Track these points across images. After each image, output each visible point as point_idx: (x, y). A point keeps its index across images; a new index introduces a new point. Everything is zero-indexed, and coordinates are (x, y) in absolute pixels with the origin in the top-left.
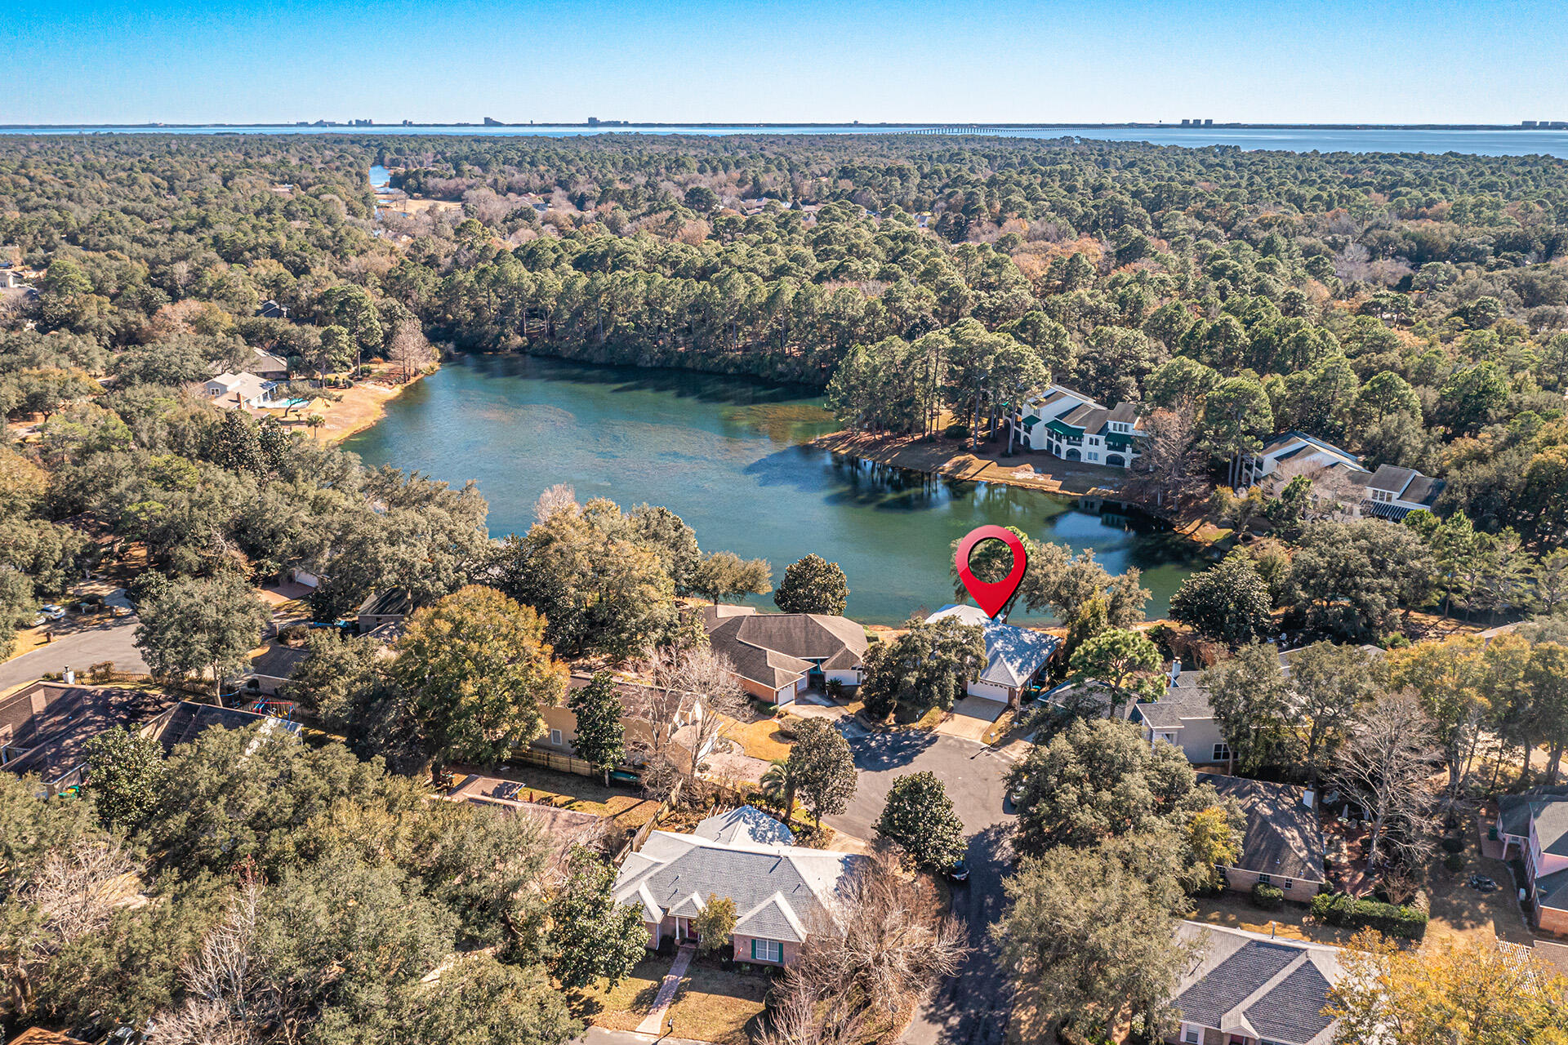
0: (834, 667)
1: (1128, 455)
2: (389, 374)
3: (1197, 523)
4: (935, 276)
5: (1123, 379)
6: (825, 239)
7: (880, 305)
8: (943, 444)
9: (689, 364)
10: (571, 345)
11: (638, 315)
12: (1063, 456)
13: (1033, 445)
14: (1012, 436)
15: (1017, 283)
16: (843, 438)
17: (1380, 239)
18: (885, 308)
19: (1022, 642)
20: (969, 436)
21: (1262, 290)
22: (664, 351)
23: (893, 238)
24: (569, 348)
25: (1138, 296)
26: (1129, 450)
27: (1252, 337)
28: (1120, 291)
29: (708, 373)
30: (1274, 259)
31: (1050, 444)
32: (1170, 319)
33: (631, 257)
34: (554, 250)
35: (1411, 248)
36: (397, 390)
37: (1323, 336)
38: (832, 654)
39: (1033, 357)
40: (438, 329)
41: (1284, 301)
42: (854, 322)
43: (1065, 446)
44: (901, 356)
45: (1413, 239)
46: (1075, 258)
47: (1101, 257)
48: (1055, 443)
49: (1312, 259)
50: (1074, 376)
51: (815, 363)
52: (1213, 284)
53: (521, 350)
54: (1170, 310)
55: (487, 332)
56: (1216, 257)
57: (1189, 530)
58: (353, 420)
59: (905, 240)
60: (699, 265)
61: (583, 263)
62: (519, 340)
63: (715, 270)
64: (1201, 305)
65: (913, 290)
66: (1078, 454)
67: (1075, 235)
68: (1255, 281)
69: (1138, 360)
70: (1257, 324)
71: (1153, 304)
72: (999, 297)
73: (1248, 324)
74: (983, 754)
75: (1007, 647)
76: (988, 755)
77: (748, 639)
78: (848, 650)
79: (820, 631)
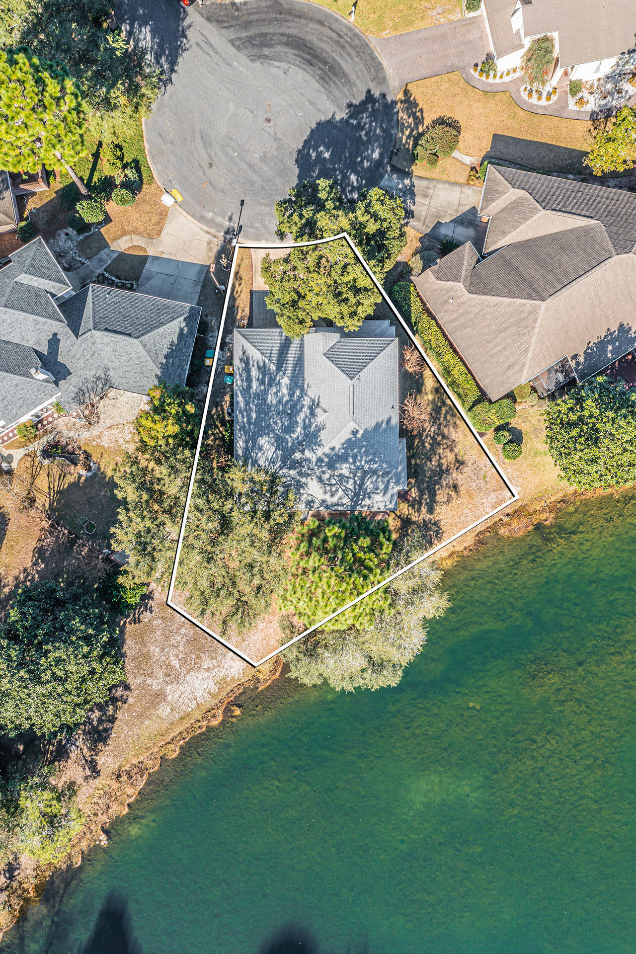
74: (236, 218)
75: (276, 393)
76: (230, 219)
77: (586, 231)
78: (457, 280)
79: (510, 291)
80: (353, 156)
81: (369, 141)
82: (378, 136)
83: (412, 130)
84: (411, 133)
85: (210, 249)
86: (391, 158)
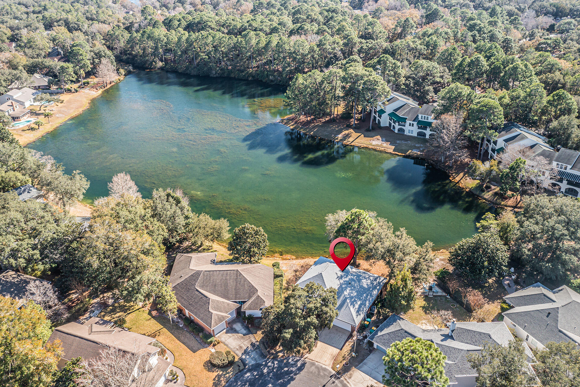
0: (250, 308)
1: (428, 132)
2: (97, 84)
3: (462, 174)
4: (343, 31)
5: (427, 88)
6: (298, 12)
7: (315, 47)
8: (340, 123)
9: (232, 75)
10: (182, 67)
11: (210, 53)
12: (396, 131)
13: (382, 125)
14: (372, 118)
15: (380, 32)
16: (292, 119)
17: (540, 6)
18: (318, 49)
19: (362, 287)
20: (352, 118)
21: (492, 38)
22: (222, 69)
23: (327, 11)
24: (181, 68)
25: (435, 42)
26: (428, 129)
27: (490, 65)
28: (427, 39)
29: (240, 80)
30: (496, 19)
31: (390, 124)
32: (450, 54)
33: (209, 24)
34: (179, 21)
35: (553, 10)
36: (100, 92)
37: (526, 66)
38: (250, 297)
39: (382, 82)
40: (129, 58)
41: (503, 42)
42: (304, 56)
43: (397, 127)
44: (319, 79)
45: (554, 6)
46: (407, 20)
47: (419, 17)
48: (393, 124)
49: (512, 18)
50: (403, 87)
51: (287, 75)
52: (470, 34)
53: (162, 68)
54: (450, 50)
55: (148, 60)
56: (471, 19)
57: (458, 179)
58: (72, 111)
59: (333, 11)
60: (239, 27)
61: (189, 27)
62: (160, 64)
63: (245, 30)
64: (465, 46)
65: (332, 39)
66: (403, 131)
67: (408, 6)
68: (489, 32)
69: (434, 77)
70: (493, 58)
71: (443, 47)
72: (371, 43)
73: (488, 58)
74: (331, 381)
75: (352, 293)
76: (334, 382)
77: (202, 287)
78: (259, 296)
79: (245, 281)
80: (259, 379)
81: (247, 381)
82: (241, 381)
83: (225, 375)
84: (226, 374)
85: (351, 374)
86: (243, 370)
